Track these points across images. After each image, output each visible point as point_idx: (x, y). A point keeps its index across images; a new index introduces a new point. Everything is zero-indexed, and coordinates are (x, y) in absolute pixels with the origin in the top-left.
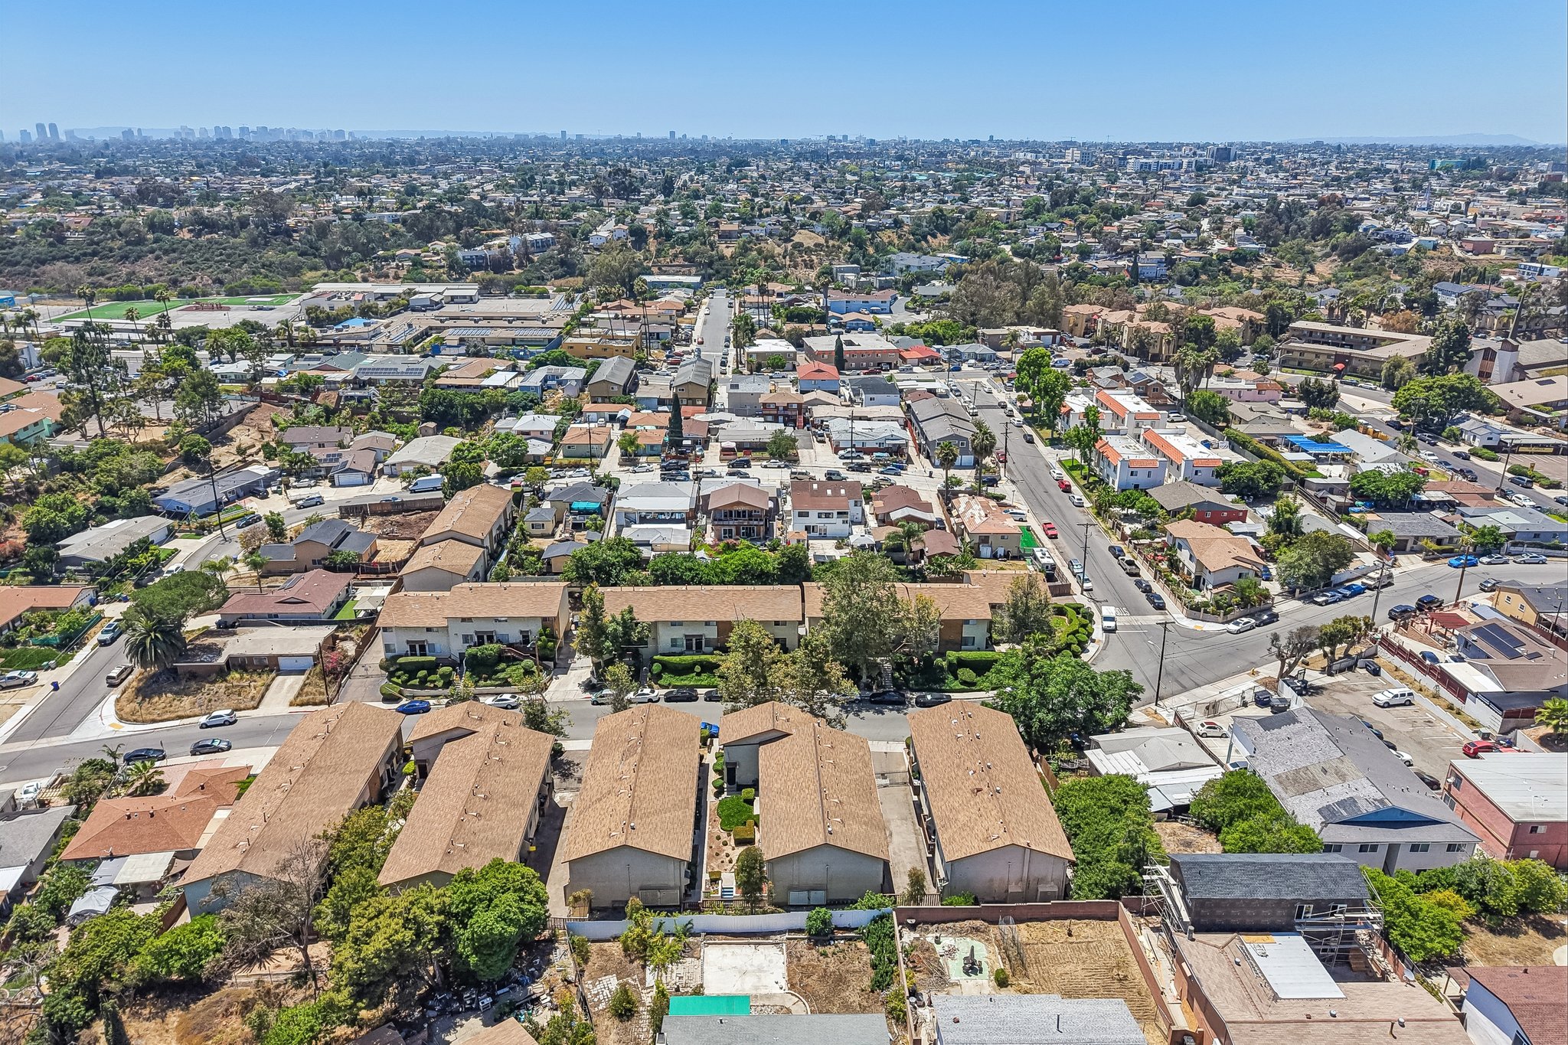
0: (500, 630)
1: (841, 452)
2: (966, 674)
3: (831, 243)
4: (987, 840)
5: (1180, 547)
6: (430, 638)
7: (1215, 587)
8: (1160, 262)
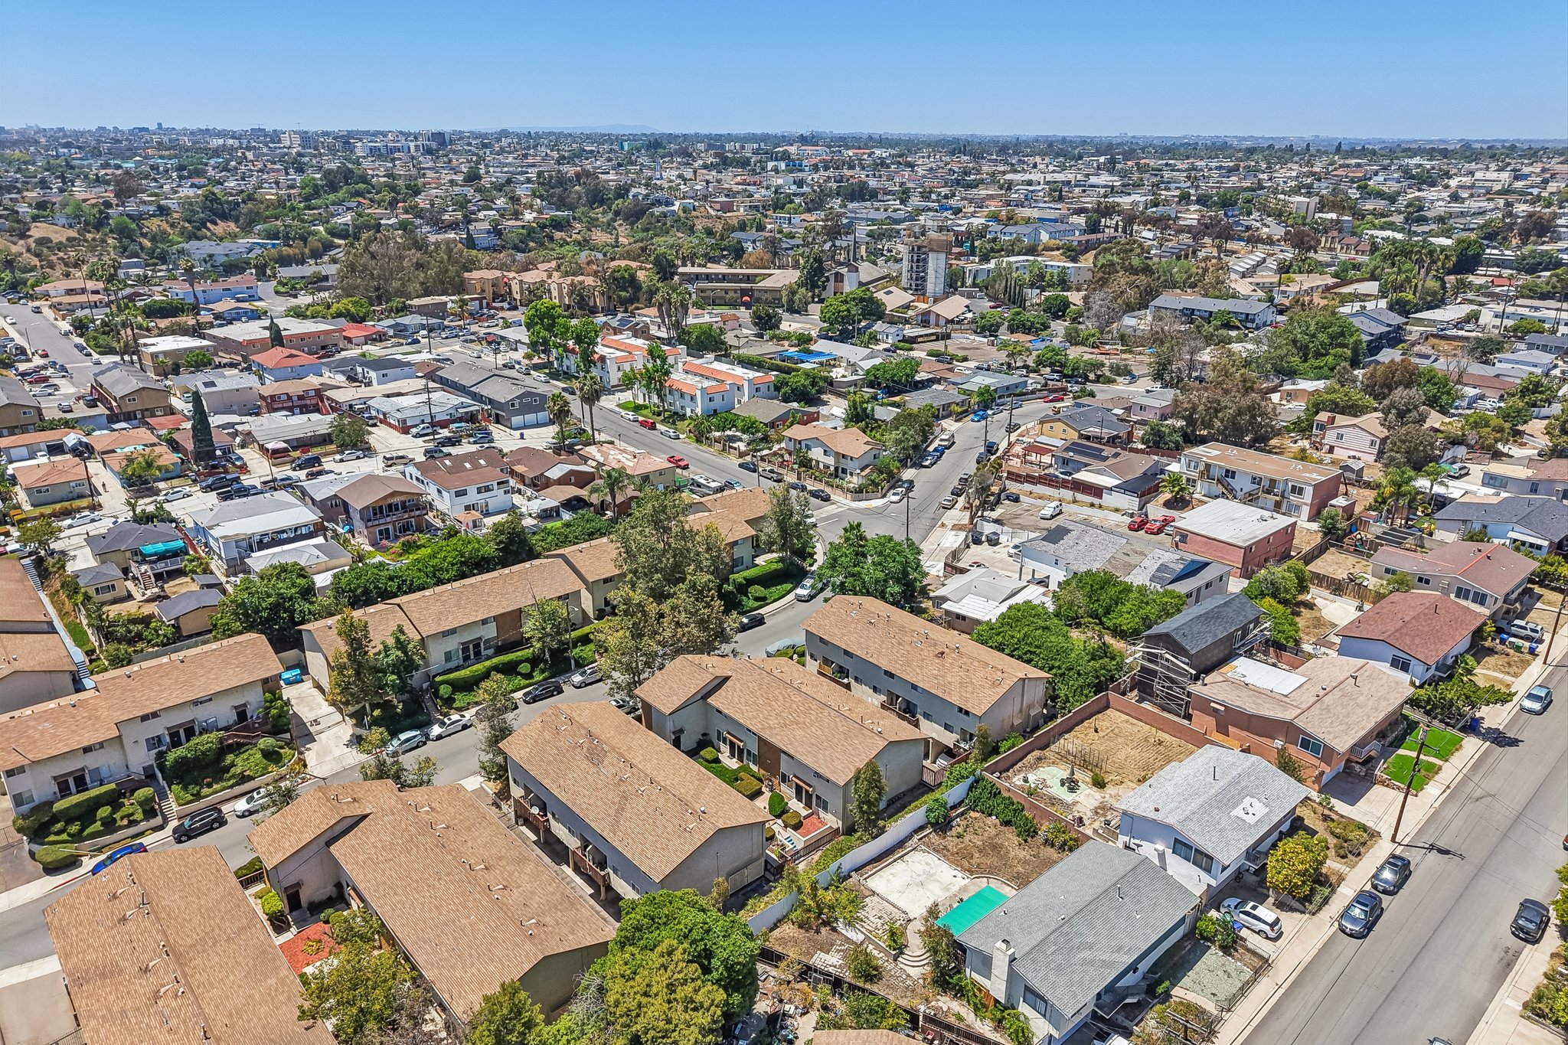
0: (201, 714)
1: (414, 431)
2: (756, 590)
3: (89, 236)
4: (996, 684)
5: (808, 448)
6: (90, 761)
7: (862, 470)
8: (489, 232)
